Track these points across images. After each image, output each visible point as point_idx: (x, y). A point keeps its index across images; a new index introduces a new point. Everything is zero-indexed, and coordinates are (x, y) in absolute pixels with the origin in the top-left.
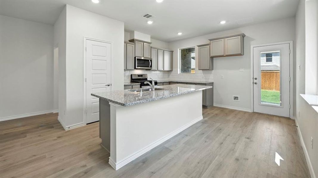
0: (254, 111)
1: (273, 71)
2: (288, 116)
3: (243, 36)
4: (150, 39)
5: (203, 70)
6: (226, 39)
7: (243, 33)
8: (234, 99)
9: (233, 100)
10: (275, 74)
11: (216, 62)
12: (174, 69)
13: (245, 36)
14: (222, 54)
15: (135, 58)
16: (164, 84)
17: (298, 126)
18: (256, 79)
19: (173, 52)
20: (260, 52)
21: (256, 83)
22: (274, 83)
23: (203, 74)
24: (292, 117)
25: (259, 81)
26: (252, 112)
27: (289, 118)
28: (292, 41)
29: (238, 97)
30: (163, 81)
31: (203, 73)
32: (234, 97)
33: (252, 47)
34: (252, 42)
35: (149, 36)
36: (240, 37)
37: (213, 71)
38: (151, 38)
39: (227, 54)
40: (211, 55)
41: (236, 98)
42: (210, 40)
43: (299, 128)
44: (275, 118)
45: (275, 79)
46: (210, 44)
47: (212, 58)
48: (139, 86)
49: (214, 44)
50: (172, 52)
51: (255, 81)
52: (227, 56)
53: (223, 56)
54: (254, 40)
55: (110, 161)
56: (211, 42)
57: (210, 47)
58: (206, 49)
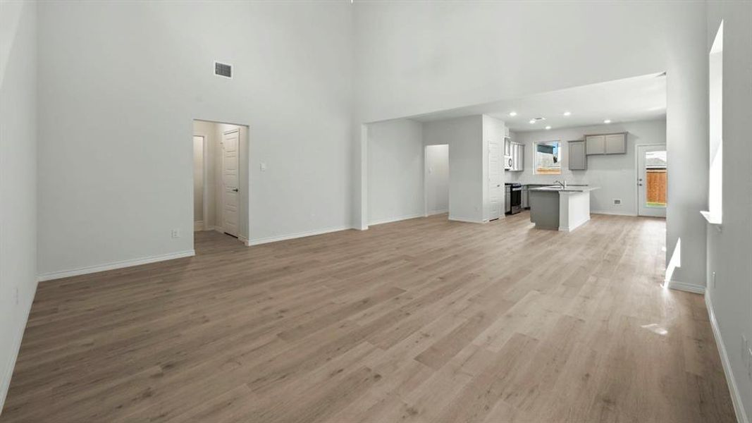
0: (639, 215)
1: (656, 171)
3: (626, 134)
5: (572, 170)
6: (608, 136)
7: (627, 131)
9: (614, 204)
10: (658, 176)
11: (593, 162)
12: (526, 169)
13: (628, 133)
18: (641, 180)
20: (646, 151)
21: (641, 185)
23: (574, 176)
25: (645, 182)
26: (637, 215)
29: (619, 201)
32: (615, 200)
33: (636, 146)
34: (636, 142)
36: (623, 135)
37: (587, 171)
39: (607, 153)
40: (587, 153)
41: (617, 202)
42: (586, 136)
46: (586, 140)
47: (587, 156)
49: (590, 141)
50: (524, 146)
51: (640, 182)
52: (608, 154)
53: (603, 154)
54: (637, 138)
55: (560, 229)
56: (588, 138)
57: (586, 144)
58: (580, 146)
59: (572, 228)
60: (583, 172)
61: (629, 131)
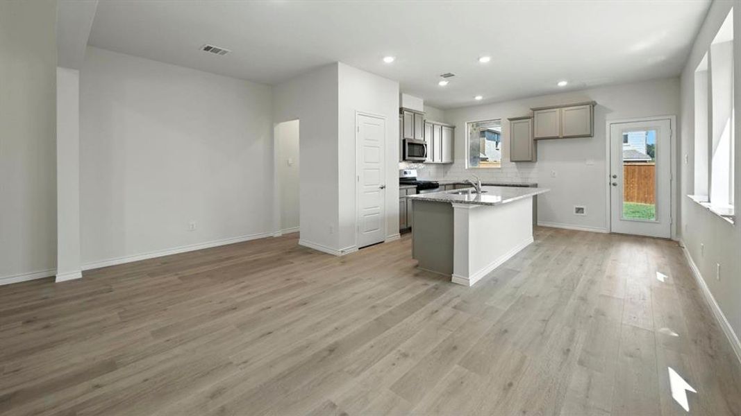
0: (613, 231)
1: (634, 164)
2: (669, 237)
3: (593, 104)
4: (422, 106)
5: (515, 161)
6: (564, 109)
7: (594, 100)
8: (577, 212)
9: (575, 213)
10: (637, 170)
11: (545, 149)
13: (596, 104)
14: (558, 135)
15: (404, 141)
16: (447, 187)
17: (685, 246)
18: (615, 177)
19: (455, 129)
20: (623, 132)
21: (614, 185)
22: (636, 188)
23: (516, 170)
24: (674, 238)
25: (620, 180)
26: (609, 232)
27: (670, 240)
28: (675, 117)
29: (583, 209)
30: (445, 183)
31: (518, 168)
32: (576, 208)
33: (608, 124)
34: (608, 116)
35: (421, 101)
36: (588, 106)
37: (537, 163)
38: (424, 104)
39: (565, 135)
40: (536, 136)
41: (579, 210)
42: (534, 110)
43: (686, 250)
44: (647, 240)
45: (636, 180)
46: (534, 117)
47: (536, 140)
48: (415, 190)
49: (540, 117)
50: (453, 128)
51: (613, 181)
52: (564, 138)
53: (558, 138)
54: (611, 111)
55: (454, 279)
56: (536, 112)
57: (533, 122)
58: (525, 126)
59: (474, 278)
60: (530, 164)
61: (598, 103)
